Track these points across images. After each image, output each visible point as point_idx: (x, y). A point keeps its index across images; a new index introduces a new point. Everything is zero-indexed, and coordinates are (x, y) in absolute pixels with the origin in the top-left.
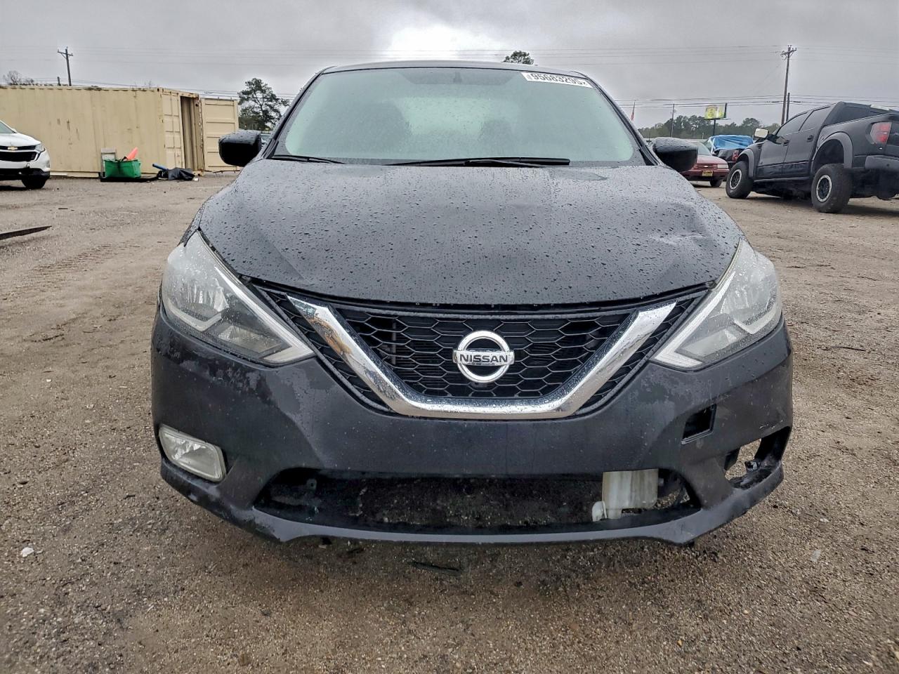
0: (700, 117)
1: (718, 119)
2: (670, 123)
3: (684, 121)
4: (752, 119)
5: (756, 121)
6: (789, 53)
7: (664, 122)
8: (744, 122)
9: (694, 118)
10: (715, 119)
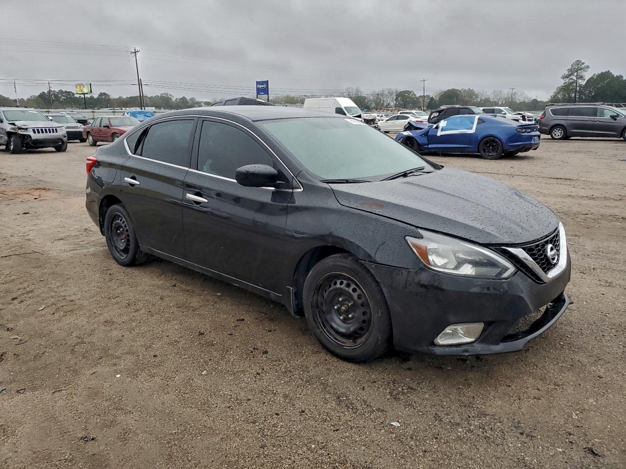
0: (66, 91)
1: (87, 94)
2: (42, 95)
3: (54, 94)
4: (104, 93)
5: (106, 94)
6: (135, 53)
7: (37, 94)
8: (99, 95)
9: (61, 92)
10: (84, 94)
